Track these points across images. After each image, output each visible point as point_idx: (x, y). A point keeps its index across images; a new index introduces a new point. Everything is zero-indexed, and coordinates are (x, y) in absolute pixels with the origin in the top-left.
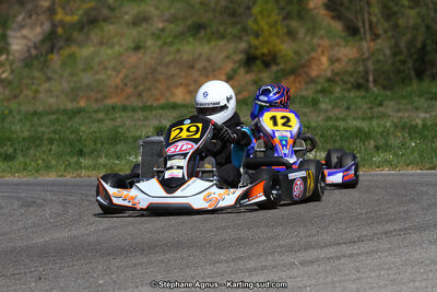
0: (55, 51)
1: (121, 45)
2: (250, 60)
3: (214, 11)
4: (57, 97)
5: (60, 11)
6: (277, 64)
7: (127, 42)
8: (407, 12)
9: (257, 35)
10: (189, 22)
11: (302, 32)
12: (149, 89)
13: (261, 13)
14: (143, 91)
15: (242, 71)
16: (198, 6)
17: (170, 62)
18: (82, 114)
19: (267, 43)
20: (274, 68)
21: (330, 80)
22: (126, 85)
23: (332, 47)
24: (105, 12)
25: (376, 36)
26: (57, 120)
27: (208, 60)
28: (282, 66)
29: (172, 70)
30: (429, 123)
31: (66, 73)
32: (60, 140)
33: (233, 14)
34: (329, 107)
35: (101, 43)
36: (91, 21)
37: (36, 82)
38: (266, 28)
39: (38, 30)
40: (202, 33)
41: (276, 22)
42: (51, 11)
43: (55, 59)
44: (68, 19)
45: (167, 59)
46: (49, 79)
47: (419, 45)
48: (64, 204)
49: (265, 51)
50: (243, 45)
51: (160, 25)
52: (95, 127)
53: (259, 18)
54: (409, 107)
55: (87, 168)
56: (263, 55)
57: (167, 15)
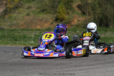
0: (7, 14)
1: (24, 14)
2: (57, 20)
3: (48, 6)
4: (7, 26)
5: (8, 4)
6: (64, 21)
7: (25, 13)
8: (98, 9)
9: (59, 13)
10: (42, 9)
11: (71, 13)
12: (30, 26)
13: (60, 7)
14: (29, 26)
15: (55, 22)
16: (44, 5)
17: (36, 19)
18: (15, 31)
19: (61, 15)
20: (63, 22)
21: (77, 26)
22: (24, 24)
23: (78, 17)
24: (20, 5)
25: (90, 15)
26: (9, 32)
27: (46, 19)
28: (65, 21)
29: (37, 21)
30: (105, 37)
31: (9, 20)
32: (10, 37)
33: (53, 7)
34: (79, 32)
35: (19, 13)
36: (16, 7)
37: (1, 22)
38: (61, 11)
39: (2, 9)
40: (45, 12)
41: (64, 10)
42: (6, 4)
43: (7, 16)
44: (11, 6)
45: (36, 18)
46: (5, 22)
47: (101, 18)
48: (14, 52)
49: (61, 17)
50: (55, 16)
51: (34, 9)
52: (18, 34)
53: (60, 9)
54: (100, 33)
55: (18, 44)
56: (60, 18)
57: (36, 7)
